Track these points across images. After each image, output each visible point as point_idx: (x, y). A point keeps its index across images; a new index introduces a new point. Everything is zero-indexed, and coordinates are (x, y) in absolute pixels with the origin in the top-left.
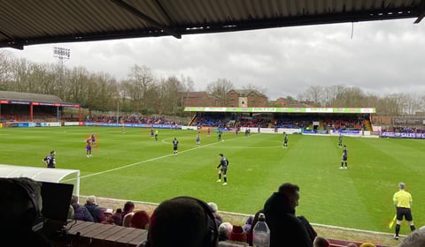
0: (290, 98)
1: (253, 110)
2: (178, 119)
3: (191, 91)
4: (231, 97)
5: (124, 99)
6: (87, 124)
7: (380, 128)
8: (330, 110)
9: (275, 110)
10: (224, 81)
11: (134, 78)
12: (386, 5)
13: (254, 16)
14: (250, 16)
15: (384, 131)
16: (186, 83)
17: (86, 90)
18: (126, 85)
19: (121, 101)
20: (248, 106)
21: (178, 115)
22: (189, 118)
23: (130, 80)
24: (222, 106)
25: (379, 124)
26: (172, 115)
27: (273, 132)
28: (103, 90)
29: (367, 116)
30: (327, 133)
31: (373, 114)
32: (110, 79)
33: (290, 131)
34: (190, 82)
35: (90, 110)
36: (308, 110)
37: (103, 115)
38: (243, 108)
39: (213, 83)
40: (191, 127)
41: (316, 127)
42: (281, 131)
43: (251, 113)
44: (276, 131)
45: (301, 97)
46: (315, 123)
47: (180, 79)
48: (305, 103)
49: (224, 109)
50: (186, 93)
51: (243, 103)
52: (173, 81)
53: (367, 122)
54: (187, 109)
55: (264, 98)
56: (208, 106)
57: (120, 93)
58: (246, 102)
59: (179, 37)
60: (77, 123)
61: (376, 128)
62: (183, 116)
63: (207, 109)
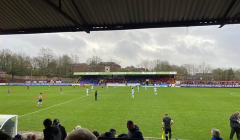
0: (132, 67)
1: (114, 73)
2: (70, 80)
3: (77, 63)
4: (101, 66)
5: (35, 68)
6: (11, 84)
7: (179, 82)
8: (154, 73)
9: (125, 73)
10: (97, 57)
11: (42, 56)
12: (205, 18)
13: (133, 22)
14: (131, 22)
15: (181, 84)
16: (74, 58)
17: (10, 63)
18: (36, 59)
19: (33, 69)
20: (110, 71)
21: (70, 77)
22: (76, 79)
23: (39, 57)
24: (95, 72)
25: (179, 80)
26: (66, 77)
27: (125, 86)
28: (21, 63)
29: (173, 76)
30: (153, 85)
31: (176, 75)
32: (26, 56)
33: (134, 85)
34: (77, 58)
35: (13, 75)
36: (143, 73)
37: (22, 78)
38: (107, 72)
39: (90, 58)
40: (77, 84)
41: (147, 82)
42: (129, 85)
43: (113, 75)
44: (126, 85)
45: (138, 66)
46: (147, 80)
47: (70, 56)
48: (141, 69)
49: (97, 73)
50: (74, 64)
51: (107, 69)
52: (66, 57)
53: (173, 79)
54: (75, 74)
55: (119, 66)
56: (87, 72)
57: (32, 65)
58: (109, 69)
59: (89, 32)
60: (4, 84)
61: (178, 82)
62: (73, 78)
63: (87, 74)
